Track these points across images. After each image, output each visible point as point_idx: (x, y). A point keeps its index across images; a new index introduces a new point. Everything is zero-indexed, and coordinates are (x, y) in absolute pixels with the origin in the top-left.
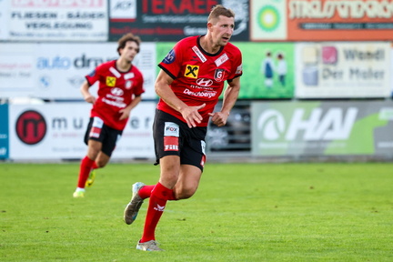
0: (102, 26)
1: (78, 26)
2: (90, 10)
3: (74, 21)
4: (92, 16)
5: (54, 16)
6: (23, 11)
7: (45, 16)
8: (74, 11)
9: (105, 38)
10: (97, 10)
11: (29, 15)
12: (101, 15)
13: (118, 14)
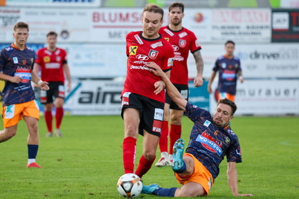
0: (267, 34)
1: (253, 33)
2: (260, 24)
3: (250, 31)
4: (262, 27)
5: (238, 27)
6: (220, 25)
7: (233, 27)
8: (250, 24)
9: (269, 40)
10: (264, 24)
11: (223, 27)
12: (267, 27)
13: (278, 26)
